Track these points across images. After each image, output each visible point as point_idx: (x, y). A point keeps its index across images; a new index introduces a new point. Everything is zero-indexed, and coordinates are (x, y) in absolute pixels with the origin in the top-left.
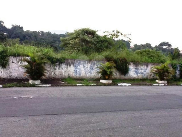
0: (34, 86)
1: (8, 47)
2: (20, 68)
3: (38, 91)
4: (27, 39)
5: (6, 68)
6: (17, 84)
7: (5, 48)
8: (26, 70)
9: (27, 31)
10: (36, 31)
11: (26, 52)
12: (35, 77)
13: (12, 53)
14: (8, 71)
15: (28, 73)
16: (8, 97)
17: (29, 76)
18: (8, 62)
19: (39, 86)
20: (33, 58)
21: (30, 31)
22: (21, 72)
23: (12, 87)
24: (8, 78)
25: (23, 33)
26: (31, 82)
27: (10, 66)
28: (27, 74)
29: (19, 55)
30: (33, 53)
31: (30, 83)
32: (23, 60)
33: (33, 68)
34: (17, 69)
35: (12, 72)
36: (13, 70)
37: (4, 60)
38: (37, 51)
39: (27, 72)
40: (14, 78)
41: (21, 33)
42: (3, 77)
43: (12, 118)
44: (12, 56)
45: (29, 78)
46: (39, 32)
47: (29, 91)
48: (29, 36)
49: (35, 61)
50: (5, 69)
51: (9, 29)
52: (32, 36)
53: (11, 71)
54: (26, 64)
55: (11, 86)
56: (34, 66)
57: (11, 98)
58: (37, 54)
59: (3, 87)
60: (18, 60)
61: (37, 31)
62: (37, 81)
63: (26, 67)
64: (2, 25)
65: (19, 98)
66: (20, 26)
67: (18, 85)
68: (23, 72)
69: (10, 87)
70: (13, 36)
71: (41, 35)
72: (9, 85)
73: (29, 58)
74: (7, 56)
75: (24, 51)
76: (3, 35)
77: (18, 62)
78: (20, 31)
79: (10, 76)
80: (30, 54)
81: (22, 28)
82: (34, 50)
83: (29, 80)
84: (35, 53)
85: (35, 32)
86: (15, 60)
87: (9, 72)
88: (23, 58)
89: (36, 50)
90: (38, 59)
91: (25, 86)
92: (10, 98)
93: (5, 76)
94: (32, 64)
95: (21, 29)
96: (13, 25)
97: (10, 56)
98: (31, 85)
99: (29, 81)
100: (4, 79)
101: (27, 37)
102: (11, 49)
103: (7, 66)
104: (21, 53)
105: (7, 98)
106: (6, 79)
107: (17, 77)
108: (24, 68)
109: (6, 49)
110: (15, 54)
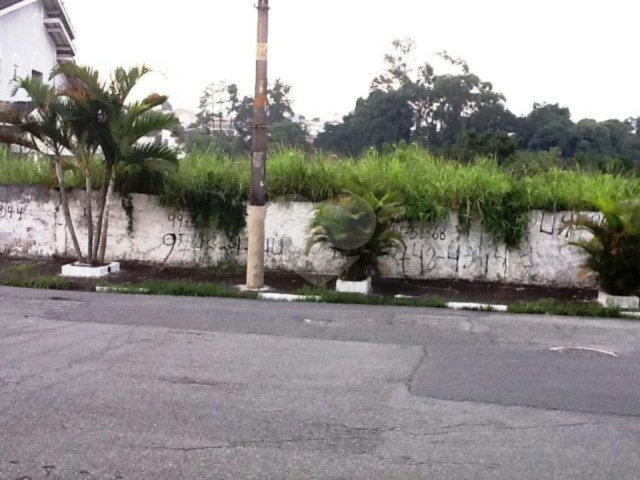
0: (614, 313)
1: (528, 179)
2: (565, 251)
3: (632, 332)
4: (583, 149)
5: (518, 248)
6: (555, 304)
7: (515, 182)
8: (585, 256)
9: (584, 121)
10: (616, 121)
11: (587, 196)
12: (620, 283)
13: (538, 197)
14: (526, 259)
15: (595, 269)
16: (530, 344)
17: (597, 278)
18: (526, 228)
19: (633, 318)
20: (612, 217)
21: (593, 121)
22: (569, 263)
23: (540, 312)
24: (526, 282)
25: (570, 130)
26: (603, 299)
27: (533, 244)
28: (590, 273)
29: (562, 207)
30: (613, 197)
31: (601, 305)
32: (577, 224)
33: (614, 252)
34: (555, 252)
35: (538, 265)
36: (539, 256)
37: (512, 221)
38: (627, 192)
39: (591, 264)
40: (545, 282)
41: (560, 129)
42: (509, 280)
43: (553, 413)
44: (540, 208)
45: (598, 287)
46: (626, 122)
47: (600, 331)
48: (590, 140)
49: (620, 228)
50: (515, 253)
51: (521, 119)
52: (601, 139)
53: (536, 259)
54: (588, 236)
55: (535, 308)
56: (618, 246)
57: (542, 347)
58: (627, 201)
59: (510, 311)
60: (558, 224)
61: (622, 120)
62: (625, 298)
63: (587, 248)
64: (500, 108)
65: (569, 352)
66: (561, 106)
67: (560, 307)
68: (575, 265)
69: (531, 312)
70: (534, 140)
71: (634, 132)
72: (528, 306)
73: (597, 218)
74: (524, 209)
75: (580, 190)
76: (504, 139)
77: (560, 231)
78: (558, 124)
79: (533, 278)
80: (601, 202)
81: (565, 112)
82: (616, 188)
83: (595, 294)
84: (620, 199)
85: (613, 125)
86: (550, 222)
87: (528, 263)
88: (575, 217)
89: (622, 187)
90: (632, 222)
91: (582, 314)
92: (536, 348)
93: (514, 277)
94: (610, 237)
95: (562, 117)
96: (535, 105)
97: (532, 208)
98: (604, 309)
99: (596, 296)
100: (512, 285)
101: (586, 142)
102: (535, 188)
103: (524, 245)
104: (569, 197)
105: (528, 348)
106: (519, 286)
107: (553, 281)
108: (580, 252)
109: (518, 187)
110: (551, 203)
